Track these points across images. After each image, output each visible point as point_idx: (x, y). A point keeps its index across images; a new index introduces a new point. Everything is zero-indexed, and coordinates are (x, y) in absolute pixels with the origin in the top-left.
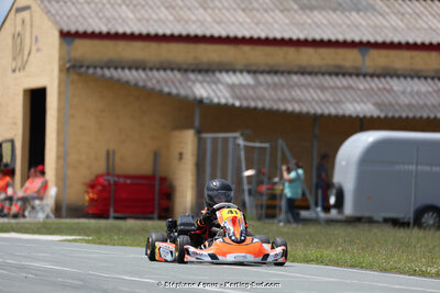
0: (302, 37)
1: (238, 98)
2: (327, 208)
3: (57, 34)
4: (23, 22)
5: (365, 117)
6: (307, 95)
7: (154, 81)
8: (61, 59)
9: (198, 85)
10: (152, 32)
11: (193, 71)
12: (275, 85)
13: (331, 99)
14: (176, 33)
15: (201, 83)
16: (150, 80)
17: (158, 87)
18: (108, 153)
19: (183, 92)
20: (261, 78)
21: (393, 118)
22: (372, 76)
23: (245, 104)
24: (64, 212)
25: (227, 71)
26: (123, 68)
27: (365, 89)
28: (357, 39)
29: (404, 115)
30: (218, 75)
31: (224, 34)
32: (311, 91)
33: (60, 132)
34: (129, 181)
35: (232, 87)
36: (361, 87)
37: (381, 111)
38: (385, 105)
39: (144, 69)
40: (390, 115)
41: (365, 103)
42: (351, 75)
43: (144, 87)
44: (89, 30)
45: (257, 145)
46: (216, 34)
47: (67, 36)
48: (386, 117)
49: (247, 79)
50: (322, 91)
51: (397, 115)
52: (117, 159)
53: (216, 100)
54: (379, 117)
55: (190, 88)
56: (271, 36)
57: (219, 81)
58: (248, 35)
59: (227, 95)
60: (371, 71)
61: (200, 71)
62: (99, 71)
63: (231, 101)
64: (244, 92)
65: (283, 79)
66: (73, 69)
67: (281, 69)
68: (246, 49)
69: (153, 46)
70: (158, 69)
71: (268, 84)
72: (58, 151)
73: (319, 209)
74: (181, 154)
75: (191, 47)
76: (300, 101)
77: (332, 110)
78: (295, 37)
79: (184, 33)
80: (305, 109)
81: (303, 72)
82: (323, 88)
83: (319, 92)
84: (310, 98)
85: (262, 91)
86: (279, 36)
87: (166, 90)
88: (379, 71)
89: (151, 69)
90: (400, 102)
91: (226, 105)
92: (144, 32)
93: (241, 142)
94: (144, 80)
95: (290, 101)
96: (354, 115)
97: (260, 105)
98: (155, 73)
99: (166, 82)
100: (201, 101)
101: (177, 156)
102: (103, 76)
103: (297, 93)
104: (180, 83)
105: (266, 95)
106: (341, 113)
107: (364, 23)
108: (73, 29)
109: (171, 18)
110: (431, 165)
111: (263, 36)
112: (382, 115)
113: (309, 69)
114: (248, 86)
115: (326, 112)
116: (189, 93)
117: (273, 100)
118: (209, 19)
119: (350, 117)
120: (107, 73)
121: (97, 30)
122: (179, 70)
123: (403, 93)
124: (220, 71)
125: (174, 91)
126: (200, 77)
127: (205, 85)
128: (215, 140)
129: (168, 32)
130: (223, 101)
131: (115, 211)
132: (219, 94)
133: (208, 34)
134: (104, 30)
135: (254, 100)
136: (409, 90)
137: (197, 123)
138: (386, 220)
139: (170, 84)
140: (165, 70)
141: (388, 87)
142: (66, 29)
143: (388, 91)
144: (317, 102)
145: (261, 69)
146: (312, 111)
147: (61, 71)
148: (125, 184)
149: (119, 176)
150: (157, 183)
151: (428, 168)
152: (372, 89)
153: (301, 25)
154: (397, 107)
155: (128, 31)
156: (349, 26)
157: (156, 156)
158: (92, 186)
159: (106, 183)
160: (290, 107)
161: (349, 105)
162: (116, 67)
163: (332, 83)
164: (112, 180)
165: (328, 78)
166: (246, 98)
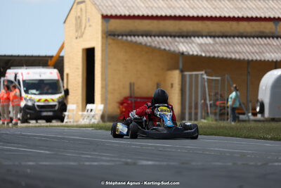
0: (240, 15)
1: (204, 52)
2: (255, 114)
3: (100, 17)
4: (81, 10)
5: (277, 61)
6: (244, 49)
7: (156, 43)
8: (102, 30)
9: (181, 44)
10: (155, 14)
11: (179, 37)
12: (225, 43)
13: (257, 51)
14: (168, 15)
15: (183, 43)
16: (154, 42)
17: (158, 46)
18: (130, 84)
19: (172, 49)
20: (217, 39)
23: (208, 55)
24: (106, 118)
25: (198, 37)
26: (138, 36)
27: (277, 45)
28: (272, 16)
30: (193, 38)
31: (195, 15)
32: (246, 46)
33: (103, 73)
35: (200, 45)
36: (275, 44)
39: (150, 36)
41: (276, 53)
42: (269, 37)
43: (150, 46)
44: (119, 14)
45: (214, 78)
46: (191, 15)
47: (106, 18)
49: (209, 40)
52: (135, 88)
53: (191, 53)
55: (177, 46)
56: (223, 15)
57: (193, 41)
58: (209, 15)
59: (198, 50)
60: (280, 34)
61: (183, 37)
62: (125, 38)
63: (200, 53)
64: (207, 48)
65: (229, 40)
66: (109, 35)
67: (229, 34)
68: (209, 23)
69: (155, 22)
70: (159, 36)
71: (221, 43)
72: (102, 84)
73: (250, 114)
74: (172, 85)
75: (177, 22)
76: (240, 52)
77: (258, 58)
78: (236, 16)
79: (173, 15)
80: (242, 57)
81: (241, 36)
82: (253, 45)
83: (251, 47)
84: (245, 51)
85: (217, 47)
86: (227, 15)
87: (163, 47)
89: (155, 36)
91: (197, 55)
92: (150, 14)
93: (205, 77)
94: (150, 43)
95: (233, 53)
96: (270, 60)
97: (216, 55)
98: (157, 38)
99: (163, 43)
100: (183, 54)
101: (170, 86)
102: (127, 40)
103: (238, 48)
104: (171, 43)
105: (221, 50)
106: (263, 59)
107: (276, 7)
108: (109, 14)
109: (165, 6)
111: (218, 15)
113: (245, 34)
114: (210, 44)
115: (255, 58)
116: (176, 49)
117: (224, 52)
118: (187, 6)
119: (268, 61)
120: (129, 38)
121: (123, 14)
122: (171, 36)
124: (194, 37)
125: (167, 48)
126: (182, 40)
127: (185, 44)
128: (191, 76)
129: (164, 14)
130: (195, 53)
132: (193, 49)
133: (186, 15)
134: (127, 14)
135: (213, 52)
137: (181, 66)
139: (165, 44)
140: (162, 36)
142: (105, 14)
144: (249, 53)
145: (217, 34)
146: (246, 58)
147: (103, 38)
149: (138, 98)
153: (240, 9)
155: (141, 14)
156: (267, 9)
157: (158, 85)
158: (122, 103)
159: (129, 102)
160: (233, 57)
161: (268, 54)
162: (134, 36)
163: (258, 43)
164: (133, 100)
165: (256, 39)
166: (208, 52)
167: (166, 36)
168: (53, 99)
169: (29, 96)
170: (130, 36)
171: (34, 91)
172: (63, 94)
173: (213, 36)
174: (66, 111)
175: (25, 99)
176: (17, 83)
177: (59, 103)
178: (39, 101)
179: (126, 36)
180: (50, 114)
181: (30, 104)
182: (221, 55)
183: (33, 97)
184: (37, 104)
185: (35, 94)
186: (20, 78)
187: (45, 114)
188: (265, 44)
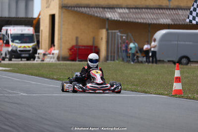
1: (121, 18)
6: (147, 16)
7: (92, 12)
8: (60, 4)
9: (108, 13)
11: (107, 8)
12: (136, 13)
13: (155, 18)
15: (109, 12)
17: (93, 14)
18: (76, 38)
19: (102, 16)
20: (131, 10)
21: (177, 24)
22: (172, 9)
23: (124, 20)
24: (61, 59)
26: (82, 7)
27: (169, 14)
29: (181, 23)
30: (116, 9)
32: (149, 15)
33: (59, 30)
34: (83, 48)
35: (120, 14)
36: (167, 13)
37: (173, 22)
38: (175, 19)
39: (89, 8)
40: (176, 23)
41: (167, 19)
42: (164, 9)
43: (88, 14)
48: (174, 24)
49: (127, 11)
50: (153, 15)
51: (178, 23)
52: (79, 40)
53: (113, 18)
54: (172, 24)
55: (105, 14)
57: (116, 11)
59: (118, 16)
60: (172, 7)
61: (109, 8)
63: (119, 19)
64: (124, 15)
65: (139, 11)
66: (64, 7)
67: (139, 7)
70: (94, 8)
71: (133, 12)
72: (58, 37)
74: (102, 38)
76: (144, 18)
77: (155, 22)
80: (145, 21)
82: (153, 14)
83: (152, 15)
84: (147, 17)
85: (131, 15)
87: (96, 15)
88: (175, 7)
89: (92, 8)
90: (181, 18)
93: (119, 34)
94: (89, 12)
95: (140, 19)
97: (129, 20)
99: (96, 12)
100: (108, 19)
102: (74, 10)
103: (143, 16)
104: (101, 12)
105: (132, 16)
106: (158, 22)
110: (185, 41)
112: (173, 23)
113: (149, 7)
114: (126, 13)
115: (153, 22)
116: (104, 16)
117: (134, 18)
119: (161, 24)
120: (76, 9)
122: (102, 8)
123: (182, 15)
124: (117, 8)
125: (99, 15)
126: (109, 10)
127: (111, 13)
128: (112, 33)
130: (116, 19)
131: (79, 59)
132: (115, 16)
135: (127, 18)
136: (185, 14)
137: (107, 27)
138: (169, 61)
139: (98, 13)
140: (97, 8)
141: (177, 13)
143: (177, 15)
144: (150, 19)
145: (132, 7)
146: (147, 22)
147: (59, 8)
148: (82, 49)
149: (80, 46)
150: (94, 48)
151: (184, 43)
152: (171, 14)
154: (179, 21)
157: (94, 38)
158: (70, 50)
159: (75, 49)
160: (140, 21)
161: (161, 20)
162: (79, 7)
163: (157, 12)
164: (77, 47)
165: (156, 10)
166: (124, 18)
167: (99, 8)
168: (29, 46)
169: (14, 44)
170: (77, 7)
171: (17, 41)
172: (36, 43)
173: (129, 8)
174: (36, 54)
175: (12, 46)
176: (7, 36)
177: (33, 48)
178: (20, 47)
179: (74, 7)
180: (27, 55)
181: (14, 49)
182: (132, 20)
183: (17, 45)
184: (18, 49)
185: (18, 43)
186: (9, 32)
187: (23, 55)
188: (161, 13)
